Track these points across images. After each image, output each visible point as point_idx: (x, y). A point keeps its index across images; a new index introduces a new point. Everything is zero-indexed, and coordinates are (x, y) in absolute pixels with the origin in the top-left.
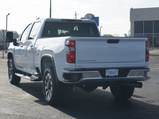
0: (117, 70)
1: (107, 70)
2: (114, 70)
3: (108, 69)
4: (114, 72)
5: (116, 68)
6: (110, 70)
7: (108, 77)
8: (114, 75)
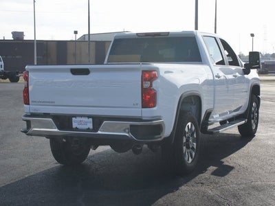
0: (91, 120)
1: (74, 119)
2: (86, 119)
3: (75, 116)
4: (86, 123)
5: (89, 117)
6: (79, 119)
7: (77, 129)
8: (86, 127)
